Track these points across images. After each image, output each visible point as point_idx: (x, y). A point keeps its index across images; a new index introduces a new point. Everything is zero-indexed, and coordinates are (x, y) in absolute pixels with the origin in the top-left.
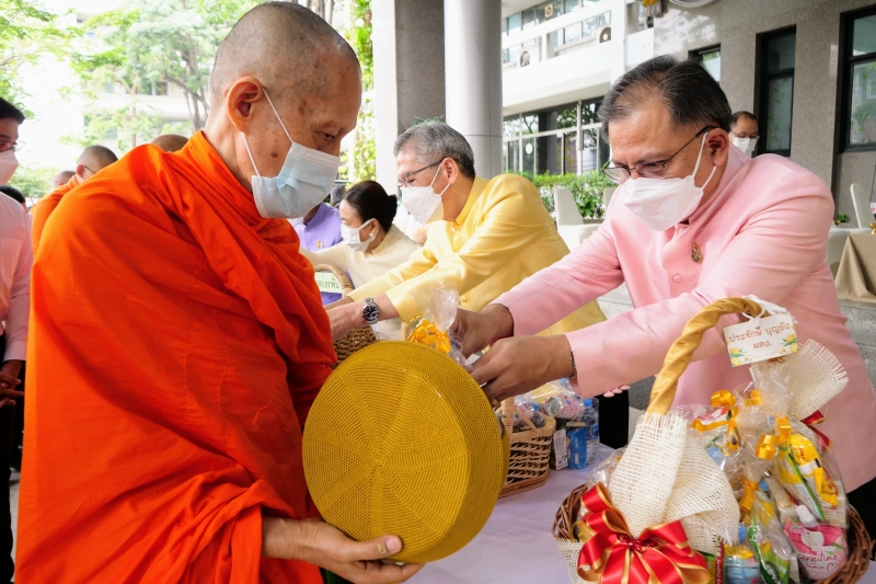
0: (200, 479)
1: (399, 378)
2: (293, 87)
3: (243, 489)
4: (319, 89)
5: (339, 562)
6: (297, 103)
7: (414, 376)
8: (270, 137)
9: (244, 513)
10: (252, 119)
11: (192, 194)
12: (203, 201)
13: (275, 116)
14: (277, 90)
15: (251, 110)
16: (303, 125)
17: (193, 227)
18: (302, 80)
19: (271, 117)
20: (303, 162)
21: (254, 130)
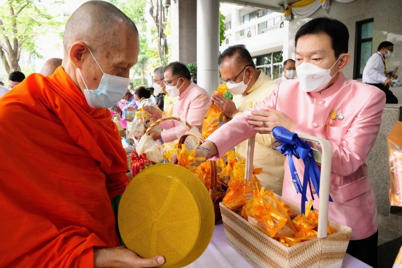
2: (102, 45)
3: (84, 238)
4: (116, 46)
6: (105, 53)
11: (59, 100)
12: (65, 103)
13: (94, 60)
14: (94, 47)
15: (82, 57)
16: (109, 63)
17: (60, 116)
18: (107, 42)
19: (92, 60)
20: (110, 83)
21: (84, 67)
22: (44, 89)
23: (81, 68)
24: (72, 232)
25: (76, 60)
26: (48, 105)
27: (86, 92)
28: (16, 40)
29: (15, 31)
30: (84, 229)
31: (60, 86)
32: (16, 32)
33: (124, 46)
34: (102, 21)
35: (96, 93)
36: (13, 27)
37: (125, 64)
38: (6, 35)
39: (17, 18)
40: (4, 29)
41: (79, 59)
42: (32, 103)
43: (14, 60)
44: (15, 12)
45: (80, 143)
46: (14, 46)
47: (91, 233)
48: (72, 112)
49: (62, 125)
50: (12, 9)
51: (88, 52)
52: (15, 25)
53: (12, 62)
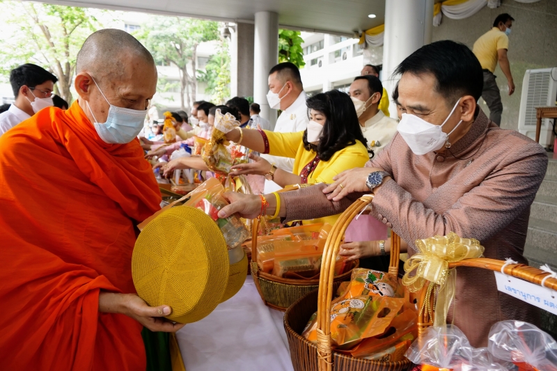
0: (67, 274)
1: (182, 225)
2: (106, 76)
3: (91, 279)
4: (120, 77)
5: (140, 316)
6: (110, 85)
7: (189, 224)
8: (99, 103)
9: (90, 291)
10: (90, 93)
11: (70, 133)
12: (76, 136)
13: (100, 92)
14: (99, 78)
15: (88, 89)
16: (115, 95)
17: (69, 150)
18: (111, 73)
19: (98, 91)
20: (118, 115)
21: (91, 99)
22: (54, 122)
23: (88, 101)
24: (80, 271)
25: (82, 91)
26: (57, 138)
27: (96, 125)
28: (68, 65)
29: (67, 54)
30: (93, 271)
31: (73, 120)
32: (68, 56)
33: (130, 77)
34: (106, 50)
35: (105, 127)
36: (65, 49)
37: (133, 95)
38: (58, 59)
39: (70, 39)
40: (55, 51)
41: (85, 91)
42: (39, 136)
43: (66, 86)
44: (68, 32)
45: (92, 180)
46: (67, 70)
47: (100, 274)
48: (82, 146)
49: (72, 159)
50: (65, 30)
51: (93, 83)
52: (67, 47)
53: (63, 88)
